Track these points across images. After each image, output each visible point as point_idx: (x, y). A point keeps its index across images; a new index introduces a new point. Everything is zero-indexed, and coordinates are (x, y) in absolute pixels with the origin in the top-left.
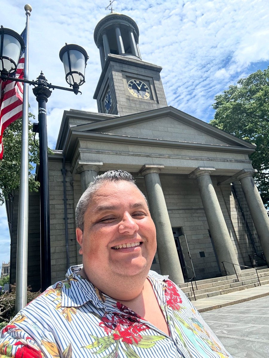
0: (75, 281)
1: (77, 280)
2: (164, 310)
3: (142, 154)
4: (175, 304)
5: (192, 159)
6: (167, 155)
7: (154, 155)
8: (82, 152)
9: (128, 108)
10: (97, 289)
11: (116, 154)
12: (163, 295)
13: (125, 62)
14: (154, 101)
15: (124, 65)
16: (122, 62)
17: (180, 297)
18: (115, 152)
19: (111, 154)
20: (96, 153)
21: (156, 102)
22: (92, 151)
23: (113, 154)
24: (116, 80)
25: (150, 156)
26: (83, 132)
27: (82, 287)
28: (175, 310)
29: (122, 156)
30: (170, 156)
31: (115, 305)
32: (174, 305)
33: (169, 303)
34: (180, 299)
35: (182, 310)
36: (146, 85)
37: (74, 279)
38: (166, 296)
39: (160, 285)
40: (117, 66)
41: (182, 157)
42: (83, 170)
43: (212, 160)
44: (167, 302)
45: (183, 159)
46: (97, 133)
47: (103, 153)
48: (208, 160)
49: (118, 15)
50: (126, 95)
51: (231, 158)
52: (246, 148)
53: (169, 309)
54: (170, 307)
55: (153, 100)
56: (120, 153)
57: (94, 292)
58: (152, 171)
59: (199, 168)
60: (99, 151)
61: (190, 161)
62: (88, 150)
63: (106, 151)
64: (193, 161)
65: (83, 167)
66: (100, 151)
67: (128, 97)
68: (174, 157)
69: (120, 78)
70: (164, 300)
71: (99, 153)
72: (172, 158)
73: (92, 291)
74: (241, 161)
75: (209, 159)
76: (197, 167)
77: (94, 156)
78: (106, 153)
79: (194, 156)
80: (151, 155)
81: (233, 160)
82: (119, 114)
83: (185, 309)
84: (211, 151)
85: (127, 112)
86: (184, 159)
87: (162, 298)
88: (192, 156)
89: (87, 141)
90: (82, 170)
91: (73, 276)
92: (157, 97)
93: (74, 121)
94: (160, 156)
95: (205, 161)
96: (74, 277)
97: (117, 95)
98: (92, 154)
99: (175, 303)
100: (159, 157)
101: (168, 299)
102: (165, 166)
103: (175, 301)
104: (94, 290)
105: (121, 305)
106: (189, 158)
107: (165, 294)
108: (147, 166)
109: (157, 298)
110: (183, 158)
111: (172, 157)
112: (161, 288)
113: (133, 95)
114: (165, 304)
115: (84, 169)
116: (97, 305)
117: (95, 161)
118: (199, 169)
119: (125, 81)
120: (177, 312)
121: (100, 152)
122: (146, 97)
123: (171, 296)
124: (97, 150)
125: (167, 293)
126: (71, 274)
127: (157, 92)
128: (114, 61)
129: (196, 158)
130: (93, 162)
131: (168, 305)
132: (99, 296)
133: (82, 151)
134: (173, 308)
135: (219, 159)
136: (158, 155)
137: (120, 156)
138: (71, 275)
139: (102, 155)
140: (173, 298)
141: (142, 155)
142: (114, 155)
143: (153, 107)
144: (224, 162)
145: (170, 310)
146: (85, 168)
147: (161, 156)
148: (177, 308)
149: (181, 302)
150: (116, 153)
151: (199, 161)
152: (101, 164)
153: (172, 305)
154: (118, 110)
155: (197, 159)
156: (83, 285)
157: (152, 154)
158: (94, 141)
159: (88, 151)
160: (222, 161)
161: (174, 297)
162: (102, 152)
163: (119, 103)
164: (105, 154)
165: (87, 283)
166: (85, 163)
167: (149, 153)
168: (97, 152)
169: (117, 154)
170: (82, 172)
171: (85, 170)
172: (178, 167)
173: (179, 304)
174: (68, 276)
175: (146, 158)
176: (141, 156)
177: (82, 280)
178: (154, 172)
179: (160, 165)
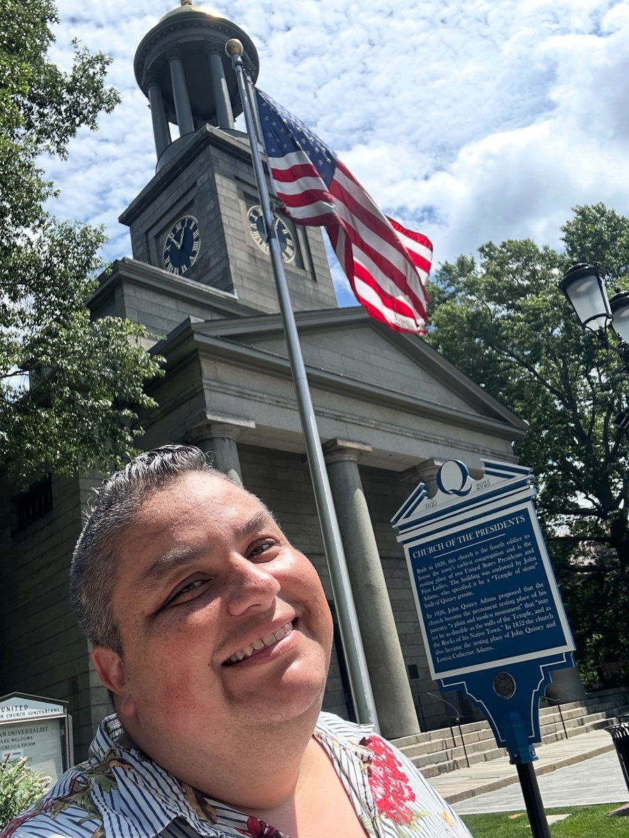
0: (126, 767)
1: (129, 767)
2: (373, 830)
3: (328, 411)
4: (400, 808)
5: (418, 437)
6: (374, 422)
7: (350, 418)
8: (207, 389)
9: (255, 281)
10: (188, 787)
11: (275, 403)
12: (364, 785)
13: (243, 157)
14: (306, 271)
15: (239, 163)
16: (236, 153)
17: (409, 784)
18: (275, 399)
19: (266, 403)
20: (236, 396)
21: (310, 276)
22: (229, 390)
23: (270, 402)
24: (223, 198)
25: (343, 419)
26: (216, 337)
27: (147, 784)
28: (401, 825)
29: (289, 410)
30: (379, 425)
31: (245, 827)
32: (398, 810)
33: (384, 805)
34: (410, 789)
35: (420, 822)
36: (285, 226)
37: (122, 761)
38: (373, 787)
39: (355, 758)
40: (222, 160)
41: (400, 431)
42: (209, 436)
43: (454, 445)
44: (379, 803)
45: (402, 435)
46: (244, 344)
47: (252, 398)
48: (445, 445)
49: (209, 17)
50: (248, 243)
51: (483, 444)
52: (510, 426)
53: (385, 824)
54: (387, 818)
55: (303, 268)
56: (284, 403)
57: (181, 797)
58: (347, 457)
59: (432, 460)
60: (243, 391)
61: (415, 442)
62: (221, 385)
63: (258, 394)
64: (420, 443)
65: (212, 427)
66: (247, 391)
67: (251, 251)
68: (386, 427)
69: (234, 196)
70: (369, 801)
71: (243, 395)
72: (384, 431)
73: (176, 795)
74: (501, 455)
75: (448, 442)
76: (427, 458)
77: (232, 402)
78: (257, 399)
79: (422, 432)
80: (344, 417)
81: (488, 450)
82: (236, 293)
83: (427, 817)
84: (450, 424)
85: (254, 289)
86: (404, 435)
87: (363, 796)
88: (417, 429)
89: (217, 363)
90: (206, 434)
91: (118, 753)
92: (312, 264)
93: (135, 292)
94: (361, 422)
95: (440, 447)
96: (119, 757)
97: (228, 240)
98: (229, 396)
99: (399, 803)
100: (360, 425)
101: (380, 797)
102: (373, 449)
103: (398, 794)
104: (181, 791)
105: (261, 826)
106: (414, 434)
107: (371, 782)
108: (340, 443)
109: (349, 796)
110: (403, 433)
111: (382, 428)
112: (357, 766)
113: (259, 246)
114: (373, 812)
115: (210, 433)
116: (200, 830)
117: (238, 417)
118: (433, 464)
119: (242, 204)
120: (407, 829)
121: (244, 393)
122: (287, 258)
123: (386, 786)
124: (239, 387)
125: (375, 778)
126: (110, 746)
127: (313, 252)
128: (216, 146)
129: (425, 437)
130: (235, 418)
131: (380, 812)
132: (198, 807)
133: (209, 388)
134: (396, 821)
135: (464, 444)
136: (357, 418)
137: (284, 410)
138: (112, 751)
139: (248, 401)
140: (392, 788)
141: (328, 413)
142: (274, 405)
143: (305, 287)
144: (472, 453)
145: (389, 827)
146: (215, 432)
147: (363, 421)
148: (405, 818)
149: (412, 798)
150: (277, 402)
151: (430, 443)
152: (252, 425)
153: (392, 812)
154: (234, 281)
155: (427, 439)
156: (149, 777)
157: (347, 416)
158: (232, 364)
159: (221, 387)
160: (469, 451)
161: (393, 786)
162: (249, 395)
163: (234, 261)
164: (255, 401)
165: (160, 774)
166: (219, 419)
167: (340, 412)
168: (239, 392)
169: (279, 404)
170: (207, 439)
171: (214, 436)
172: (393, 452)
173: (409, 804)
174: (101, 753)
175: (333, 421)
176: (325, 417)
177: (145, 764)
178: (351, 459)
179: (365, 444)
